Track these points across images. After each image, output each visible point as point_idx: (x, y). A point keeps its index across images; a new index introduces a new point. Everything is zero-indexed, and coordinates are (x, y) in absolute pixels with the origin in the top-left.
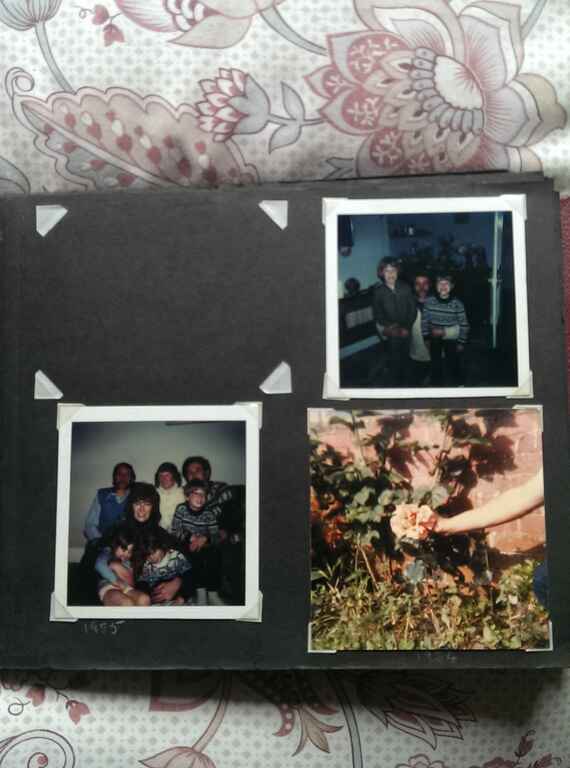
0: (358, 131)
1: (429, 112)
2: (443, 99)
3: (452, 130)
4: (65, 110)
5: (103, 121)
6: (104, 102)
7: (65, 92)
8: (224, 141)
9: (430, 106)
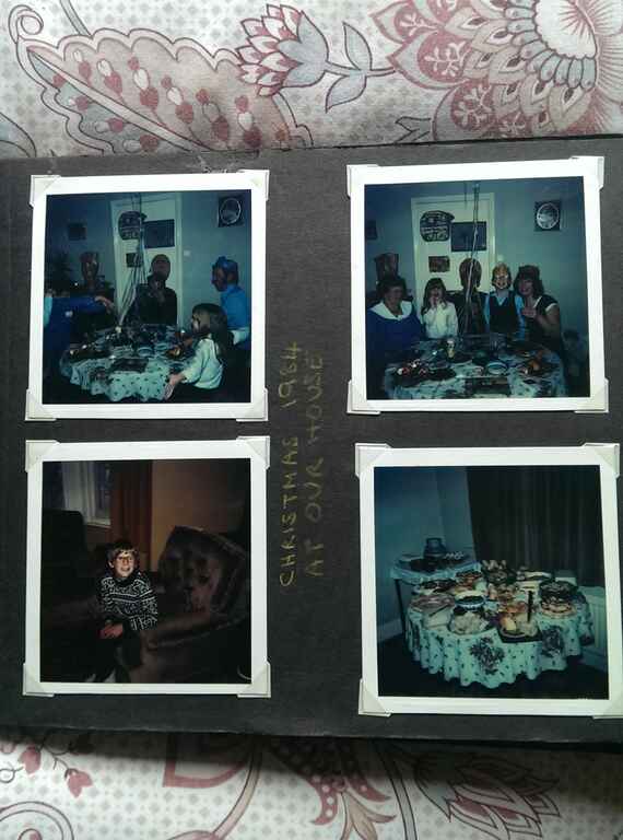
0: (439, 85)
1: (528, 61)
2: (546, 44)
3: (557, 85)
4: (79, 58)
5: (124, 71)
6: (127, 48)
7: (80, 35)
8: (270, 96)
9: (529, 53)
